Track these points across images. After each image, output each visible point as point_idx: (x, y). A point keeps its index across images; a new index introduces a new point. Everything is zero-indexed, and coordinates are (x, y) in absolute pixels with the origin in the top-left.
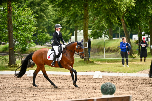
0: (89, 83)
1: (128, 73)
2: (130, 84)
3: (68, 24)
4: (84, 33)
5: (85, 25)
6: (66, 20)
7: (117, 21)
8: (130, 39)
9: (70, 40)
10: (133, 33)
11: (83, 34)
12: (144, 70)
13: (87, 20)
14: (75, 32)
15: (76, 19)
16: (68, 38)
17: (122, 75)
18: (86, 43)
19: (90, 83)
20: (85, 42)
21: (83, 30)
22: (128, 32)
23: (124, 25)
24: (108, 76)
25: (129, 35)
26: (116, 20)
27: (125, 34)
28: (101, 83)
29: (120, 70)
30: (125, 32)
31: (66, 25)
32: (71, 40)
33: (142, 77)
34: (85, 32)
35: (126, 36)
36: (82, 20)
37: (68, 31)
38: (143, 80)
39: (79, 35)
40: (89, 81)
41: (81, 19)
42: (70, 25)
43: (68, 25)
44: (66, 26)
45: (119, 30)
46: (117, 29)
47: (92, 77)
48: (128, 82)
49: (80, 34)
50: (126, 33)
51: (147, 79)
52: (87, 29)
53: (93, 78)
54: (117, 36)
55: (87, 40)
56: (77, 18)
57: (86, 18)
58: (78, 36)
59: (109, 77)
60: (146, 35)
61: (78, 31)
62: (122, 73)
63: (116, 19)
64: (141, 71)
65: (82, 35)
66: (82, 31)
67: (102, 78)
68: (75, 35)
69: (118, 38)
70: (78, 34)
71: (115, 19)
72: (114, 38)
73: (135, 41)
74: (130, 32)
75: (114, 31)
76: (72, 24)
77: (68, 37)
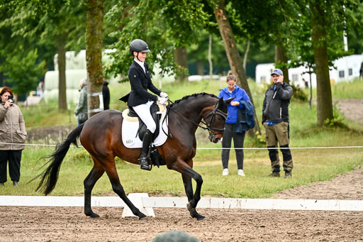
0: (109, 234)
1: (243, 200)
2: (250, 235)
3: (31, 29)
4: (87, 60)
5: (92, 33)
6: (25, 16)
7: (205, 16)
8: (249, 80)
9: (40, 84)
10: (257, 57)
11: (85, 63)
12: (298, 185)
13: (97, 14)
14: (56, 56)
15: (61, 11)
16: (35, 79)
17: (221, 207)
18: (95, 94)
19: (114, 234)
20: (92, 92)
21: (84, 49)
22: (242, 55)
23: (228, 31)
24: (176, 209)
25: (244, 66)
26: (199, 13)
27: (231, 62)
28: (151, 235)
29: (214, 186)
30: (231, 55)
31: (27, 31)
32: (43, 86)
33: (292, 211)
34: (91, 56)
35: (233, 68)
36: (80, 17)
37: (33, 54)
38: (295, 221)
39: (72, 68)
40: (108, 229)
41: (77, 13)
42: (39, 33)
43: (33, 32)
44: (25, 36)
45: (207, 48)
46: (203, 45)
47: (121, 214)
48: (244, 228)
49: (74, 65)
50: (233, 59)
51: (310, 217)
52: (97, 46)
53: (123, 216)
54: (201, 70)
55: (100, 84)
56: (64, 8)
57: (93, 9)
58: (68, 72)
59: (177, 213)
60: (303, 65)
61: (68, 54)
62: (221, 200)
63: (200, 10)
64: (287, 192)
65: (83, 68)
66: (83, 53)
67: (154, 216)
68: (56, 67)
69: (207, 77)
70: (68, 63)
71: (194, 11)
72: (192, 78)
73: (264, 84)
74: (246, 56)
75: (194, 52)
76: (46, 29)
77: (34, 74)
